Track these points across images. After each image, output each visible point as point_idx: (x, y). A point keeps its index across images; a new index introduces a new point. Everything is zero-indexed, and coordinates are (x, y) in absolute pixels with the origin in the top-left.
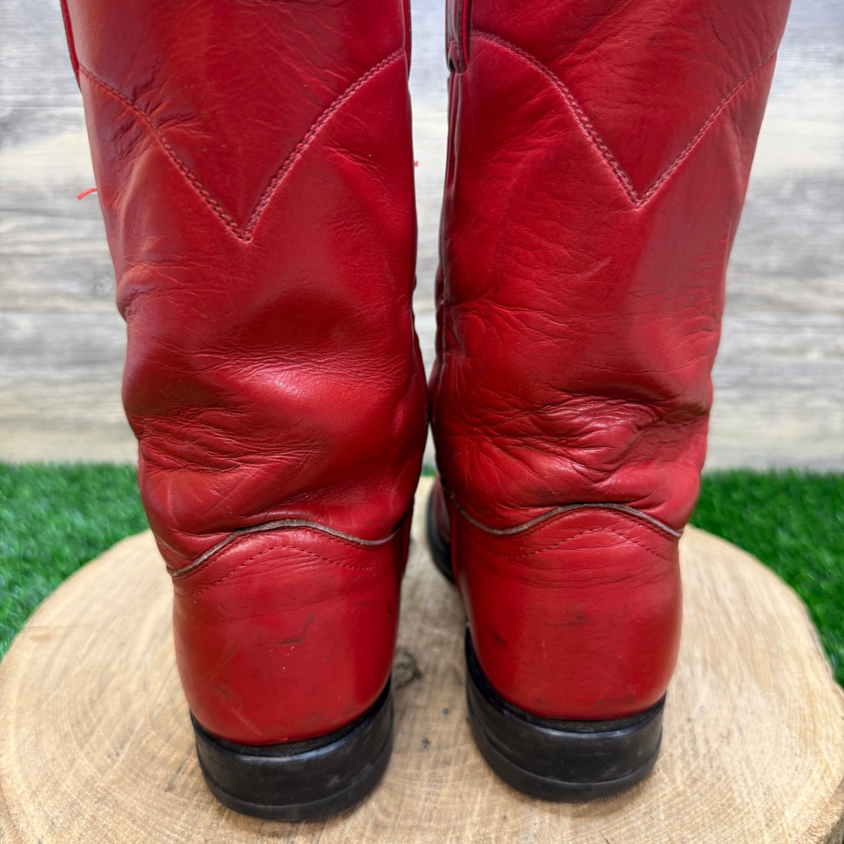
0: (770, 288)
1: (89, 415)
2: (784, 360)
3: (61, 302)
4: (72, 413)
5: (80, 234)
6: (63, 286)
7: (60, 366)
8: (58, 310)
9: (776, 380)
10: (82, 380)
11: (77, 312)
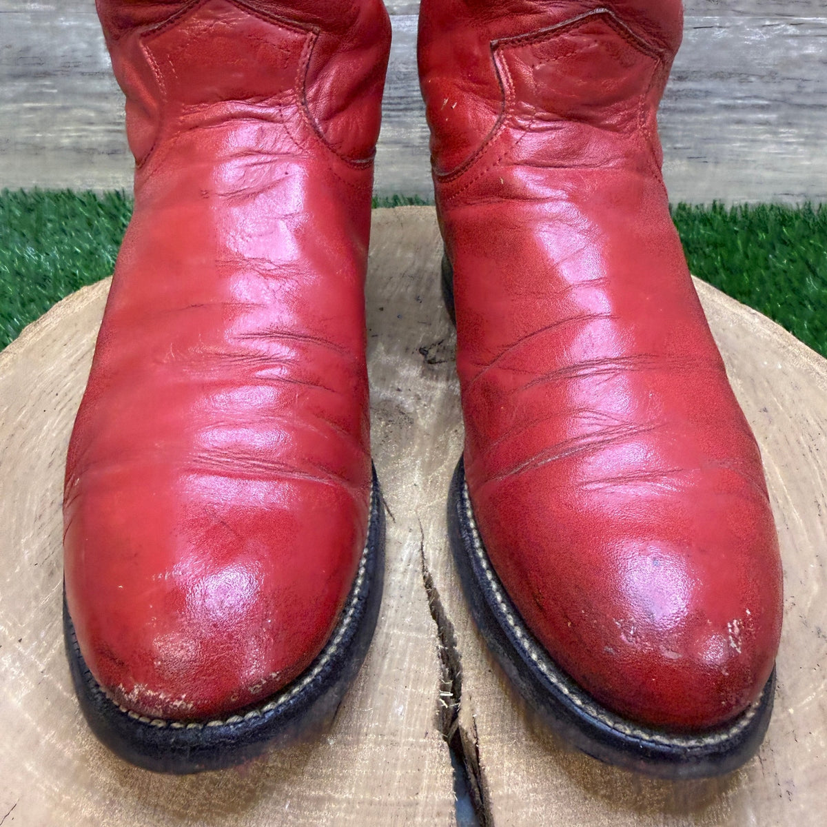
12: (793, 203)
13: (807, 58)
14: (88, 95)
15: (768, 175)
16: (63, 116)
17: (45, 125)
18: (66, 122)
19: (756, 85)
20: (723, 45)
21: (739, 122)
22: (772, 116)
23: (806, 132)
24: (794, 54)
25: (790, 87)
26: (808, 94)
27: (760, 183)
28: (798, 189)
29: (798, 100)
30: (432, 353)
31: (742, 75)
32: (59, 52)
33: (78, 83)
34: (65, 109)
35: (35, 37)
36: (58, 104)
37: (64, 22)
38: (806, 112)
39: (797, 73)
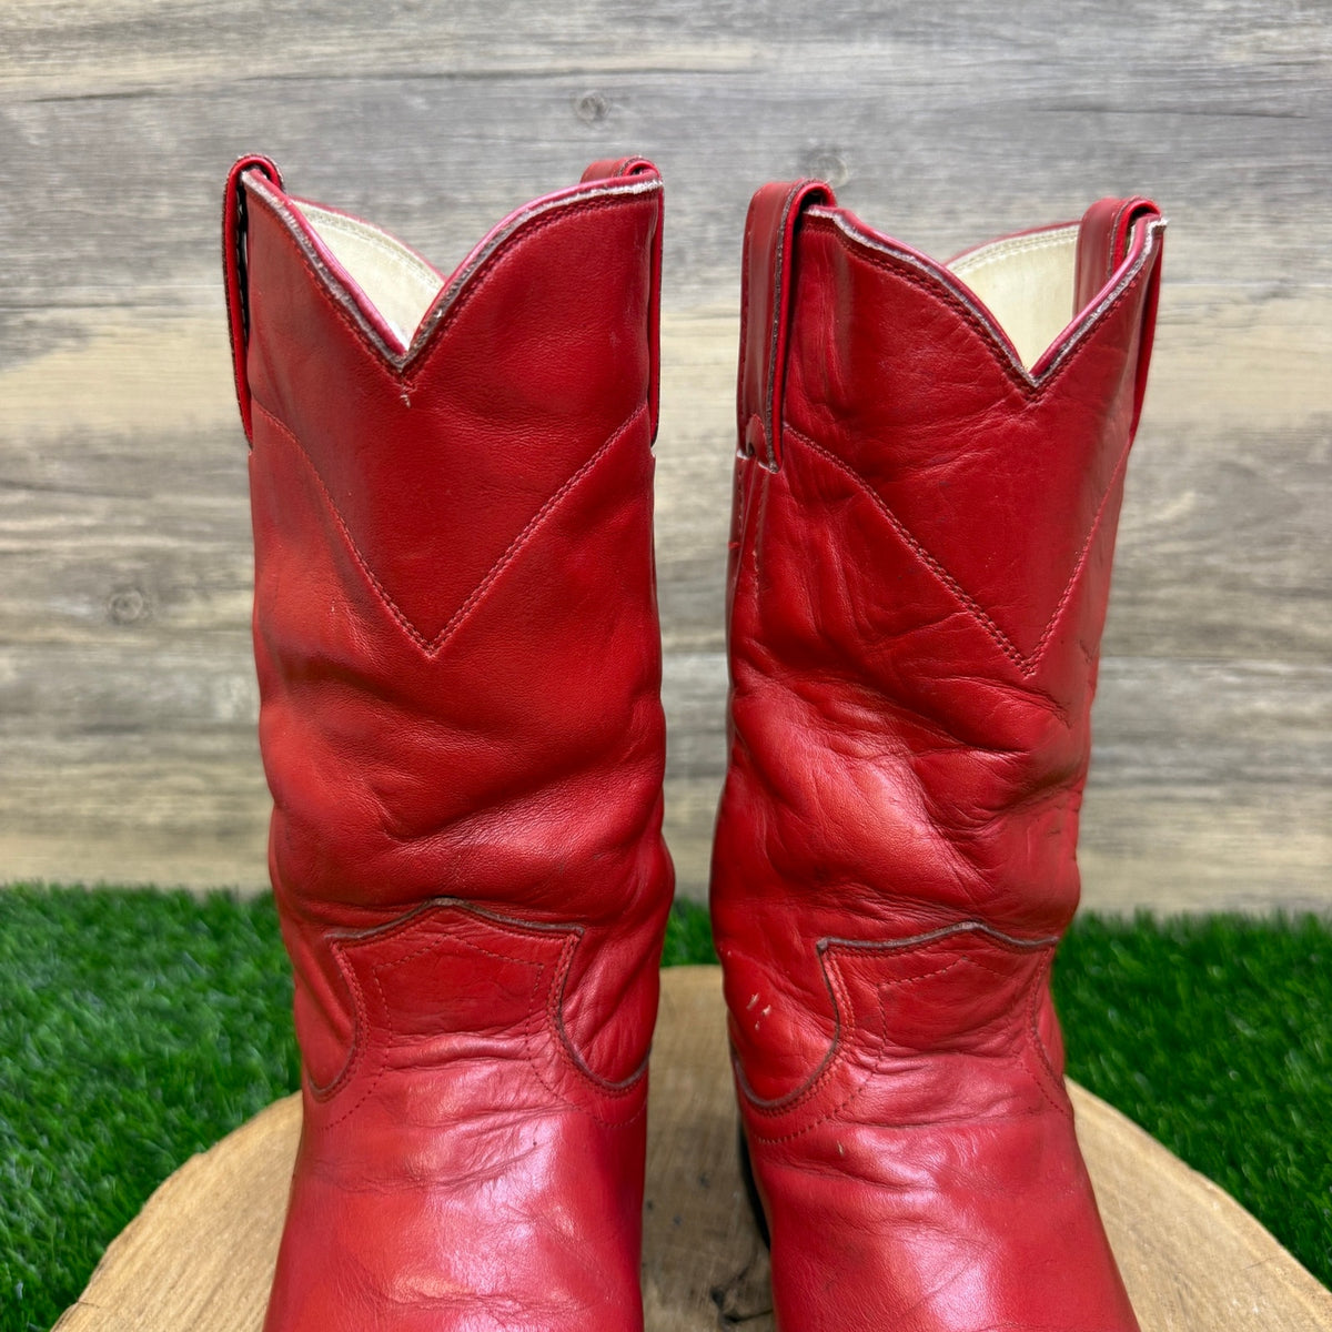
0: (1285, 617)
1: (113, 811)
2: (1306, 737)
3: (59, 632)
4: (87, 807)
5: (87, 521)
6: (61, 605)
7: (63, 735)
8: (53, 644)
9: (1291, 770)
10: (100, 757)
11: (86, 647)
12: (1258, 910)
13: (1256, 718)
14: (195, 756)
15: (1215, 872)
16: (155, 783)
17: (125, 795)
18: (160, 792)
19: (1188, 751)
20: (1135, 698)
21: (1168, 799)
22: (1214, 792)
23: (1265, 812)
24: (1238, 710)
25: (1236, 754)
26: (1262, 764)
27: (1207, 882)
28: (1262, 891)
29: (1250, 770)
30: (731, 1300)
31: (1167, 736)
32: (156, 698)
33: (181, 741)
34: (157, 774)
35: (124, 679)
36: (148, 766)
37: (167, 661)
38: (1263, 787)
39: (1244, 734)
